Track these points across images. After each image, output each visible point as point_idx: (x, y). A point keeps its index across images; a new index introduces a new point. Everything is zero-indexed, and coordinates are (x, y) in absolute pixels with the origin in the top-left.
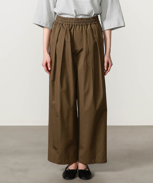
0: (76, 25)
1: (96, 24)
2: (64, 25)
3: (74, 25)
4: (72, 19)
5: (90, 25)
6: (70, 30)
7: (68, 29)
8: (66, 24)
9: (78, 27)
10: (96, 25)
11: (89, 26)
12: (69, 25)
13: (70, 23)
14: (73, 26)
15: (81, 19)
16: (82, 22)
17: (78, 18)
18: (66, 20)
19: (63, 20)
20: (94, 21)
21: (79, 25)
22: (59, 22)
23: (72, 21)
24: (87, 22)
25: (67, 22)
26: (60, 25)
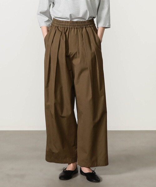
0: (71, 28)
1: (91, 27)
2: (59, 28)
3: (70, 28)
4: (68, 22)
5: (86, 28)
6: (65, 33)
7: (63, 31)
8: (62, 26)
9: (73, 30)
10: (92, 29)
11: (84, 29)
12: (65, 28)
13: (65, 26)
14: (68, 29)
15: (76, 22)
16: (77, 26)
17: (73, 21)
18: (62, 24)
19: (59, 23)
20: (89, 25)
21: (75, 28)
22: (55, 25)
23: (67, 24)
24: (82, 26)
25: (63, 25)
26: (55, 28)
